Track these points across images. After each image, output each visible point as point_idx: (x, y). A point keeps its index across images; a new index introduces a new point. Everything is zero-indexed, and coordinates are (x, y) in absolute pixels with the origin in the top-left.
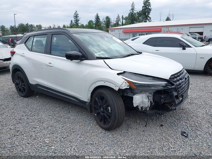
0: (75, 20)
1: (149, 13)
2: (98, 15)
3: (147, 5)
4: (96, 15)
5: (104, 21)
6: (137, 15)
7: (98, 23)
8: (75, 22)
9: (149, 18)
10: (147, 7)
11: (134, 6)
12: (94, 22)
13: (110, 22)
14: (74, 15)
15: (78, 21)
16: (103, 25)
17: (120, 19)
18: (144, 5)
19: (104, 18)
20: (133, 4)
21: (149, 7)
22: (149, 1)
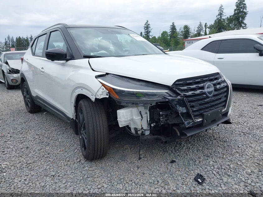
0: (145, 32)
1: (243, 18)
2: (174, 24)
3: (241, 8)
4: (172, 24)
5: (181, 32)
6: (226, 22)
7: (173, 34)
8: (146, 34)
9: (244, 24)
10: (241, 10)
11: (222, 10)
12: (169, 34)
13: (189, 32)
14: (145, 26)
15: (149, 33)
16: (180, 36)
17: (203, 28)
18: (237, 7)
19: (181, 28)
20: (221, 7)
21: (244, 10)
22: (244, 1)
